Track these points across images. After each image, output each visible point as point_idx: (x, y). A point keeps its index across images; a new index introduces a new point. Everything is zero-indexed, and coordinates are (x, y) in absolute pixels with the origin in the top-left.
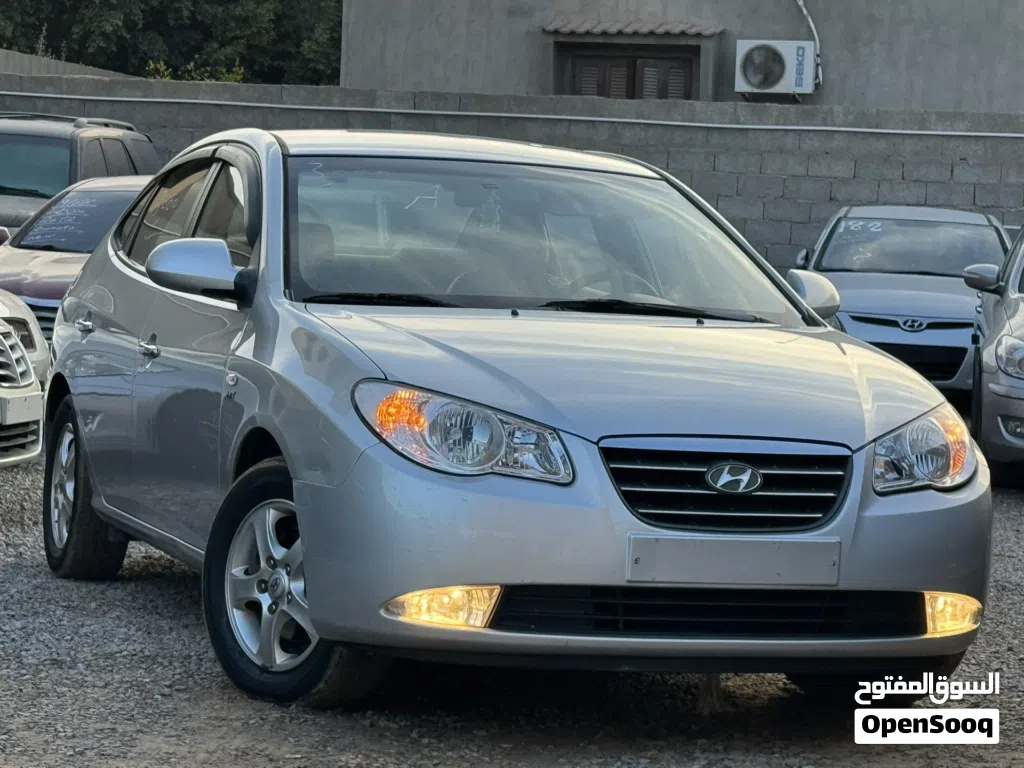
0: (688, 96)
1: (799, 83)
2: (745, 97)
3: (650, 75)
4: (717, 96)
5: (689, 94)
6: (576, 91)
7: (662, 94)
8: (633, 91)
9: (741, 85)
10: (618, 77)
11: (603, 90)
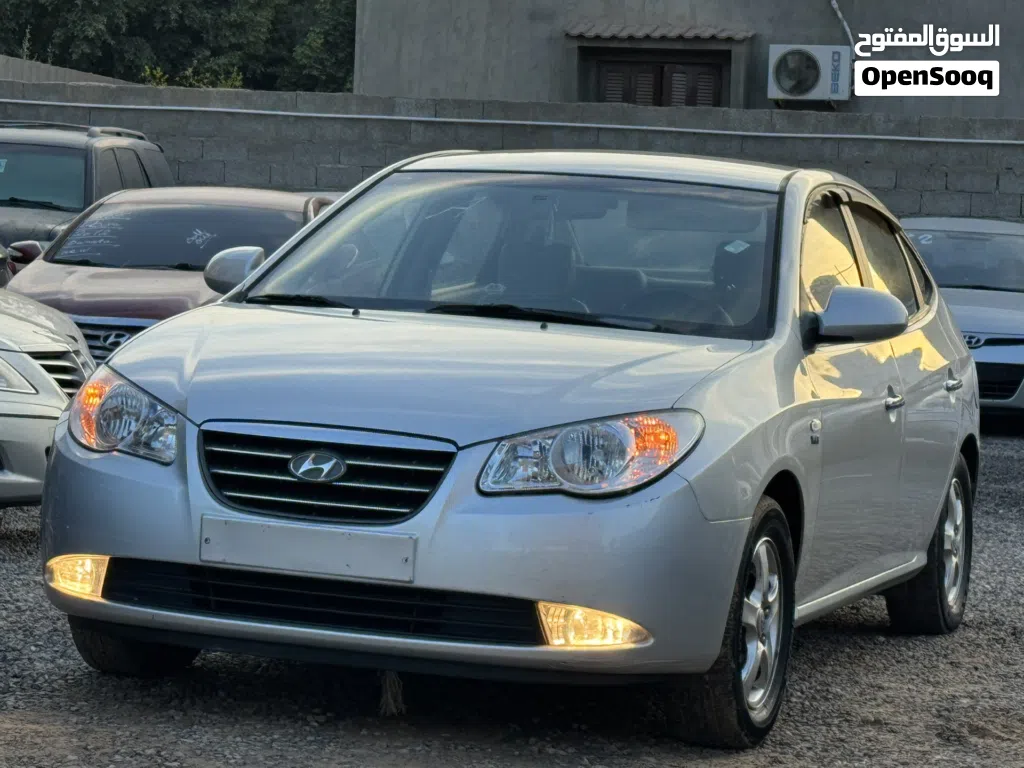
0: (717, 103)
1: (835, 90)
2: (778, 104)
3: (679, 81)
4: (749, 104)
5: (719, 100)
6: (601, 98)
7: (691, 100)
8: (660, 98)
9: (774, 92)
10: (645, 83)
11: (628, 97)
